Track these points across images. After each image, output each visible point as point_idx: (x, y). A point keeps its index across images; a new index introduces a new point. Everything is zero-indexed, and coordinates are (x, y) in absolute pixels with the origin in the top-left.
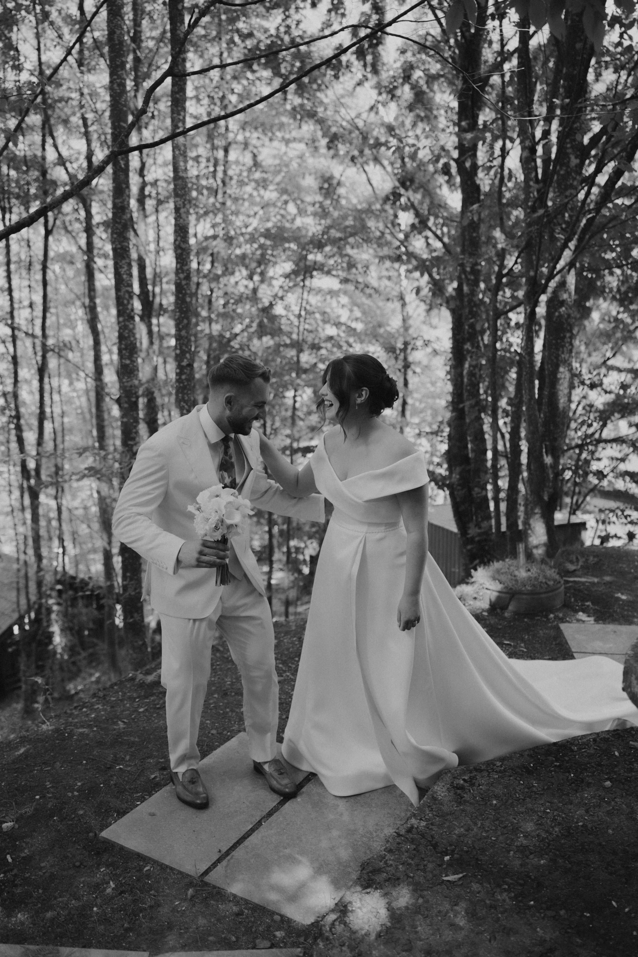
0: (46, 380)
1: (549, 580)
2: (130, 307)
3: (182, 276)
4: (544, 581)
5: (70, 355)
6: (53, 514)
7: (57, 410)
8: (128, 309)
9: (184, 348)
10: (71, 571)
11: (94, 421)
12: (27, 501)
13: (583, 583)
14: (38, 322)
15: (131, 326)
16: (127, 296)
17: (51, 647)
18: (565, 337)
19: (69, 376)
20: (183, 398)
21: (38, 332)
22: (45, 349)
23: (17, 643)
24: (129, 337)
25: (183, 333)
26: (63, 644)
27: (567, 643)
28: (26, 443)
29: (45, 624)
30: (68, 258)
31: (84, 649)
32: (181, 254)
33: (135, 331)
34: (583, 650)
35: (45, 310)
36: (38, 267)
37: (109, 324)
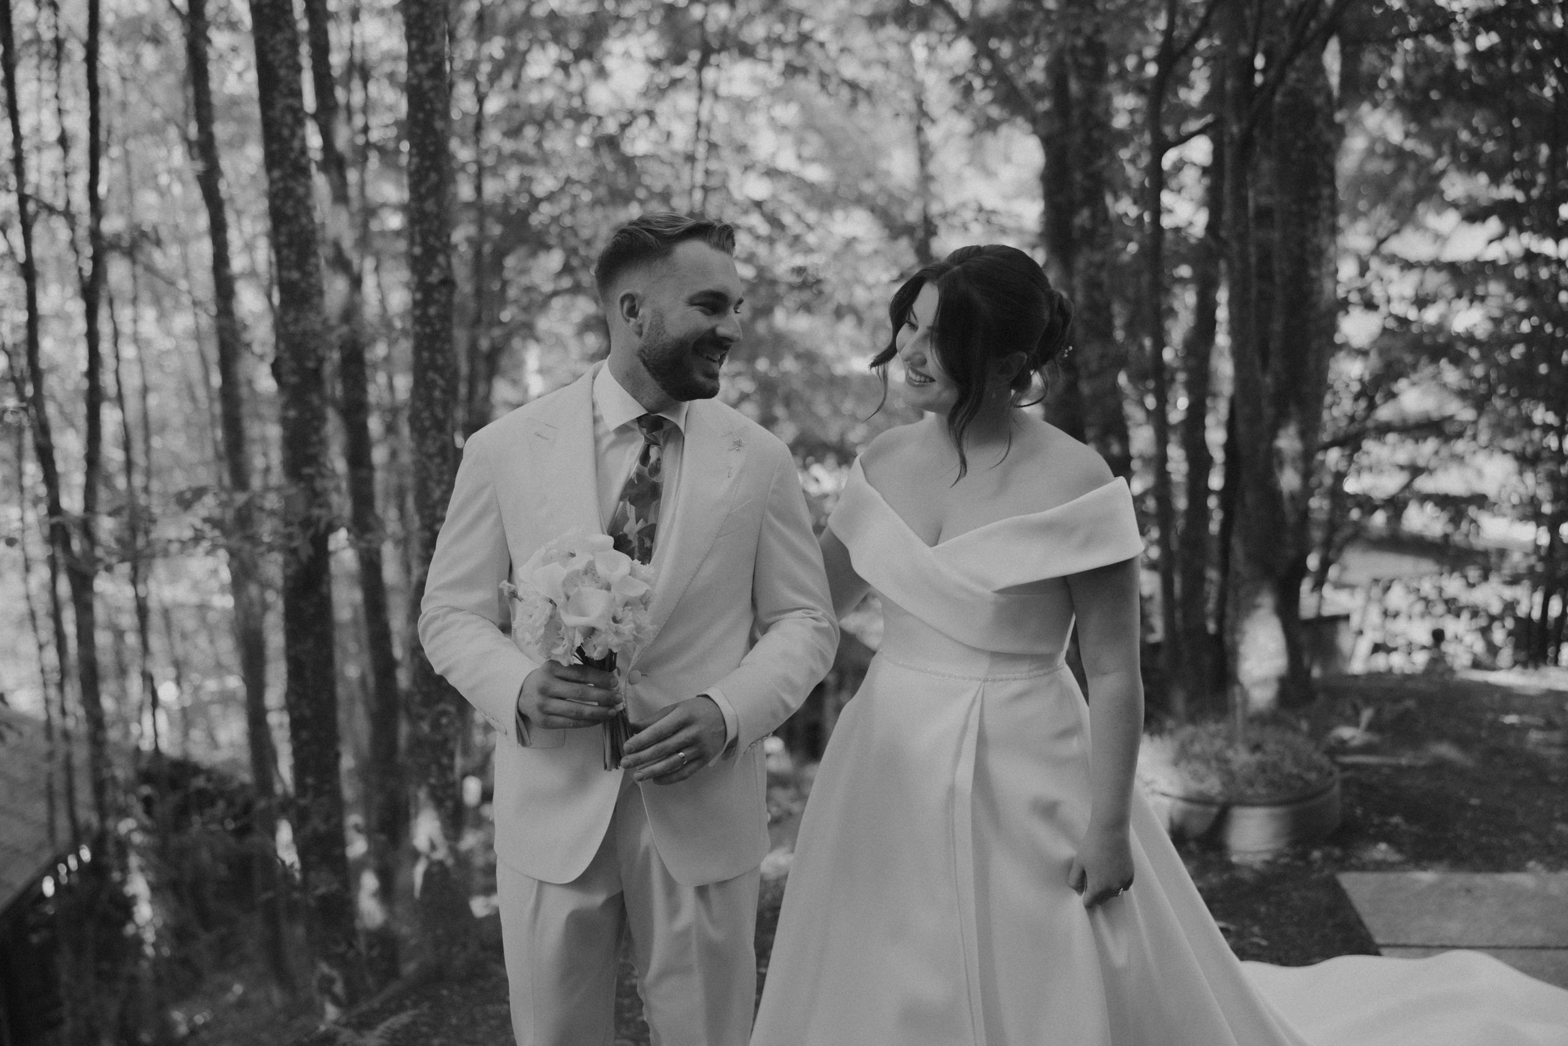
0: (103, 313)
1: (1309, 769)
2: (296, 144)
3: (422, 68)
4: (1295, 771)
5: (158, 257)
6: (128, 620)
7: (132, 381)
8: (291, 149)
9: (432, 240)
10: (169, 746)
11: (218, 408)
12: (64, 587)
13: (1376, 769)
14: (81, 179)
15: (301, 191)
16: (289, 118)
17: (130, 929)
18: (1319, 197)
19: (157, 301)
20: (432, 360)
21: (80, 201)
22: (101, 247)
23: (50, 923)
24: (297, 216)
25: (430, 206)
26: (159, 922)
27: (1360, 923)
28: (58, 456)
29: (116, 876)
30: (147, 30)
31: (207, 927)
32: (420, 17)
33: (310, 203)
34: (1402, 941)
35: (95, 153)
36: (76, 51)
37: (244, 180)
